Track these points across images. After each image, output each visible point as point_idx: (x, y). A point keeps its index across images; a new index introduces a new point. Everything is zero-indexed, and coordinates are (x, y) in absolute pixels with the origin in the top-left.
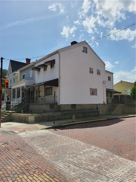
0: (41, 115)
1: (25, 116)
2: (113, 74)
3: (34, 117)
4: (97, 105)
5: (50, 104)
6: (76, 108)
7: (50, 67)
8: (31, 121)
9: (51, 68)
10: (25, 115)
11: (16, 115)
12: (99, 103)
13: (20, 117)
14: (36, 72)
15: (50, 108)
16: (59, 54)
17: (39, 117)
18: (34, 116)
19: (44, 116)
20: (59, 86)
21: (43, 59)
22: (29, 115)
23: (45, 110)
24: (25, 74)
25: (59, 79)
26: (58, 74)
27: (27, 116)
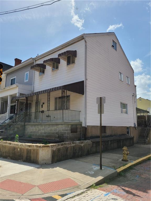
0: (63, 146)
1: (30, 148)
2: (136, 87)
3: (50, 152)
4: (128, 128)
5: (71, 125)
6: (105, 133)
7: (66, 64)
8: (43, 160)
9: (68, 64)
10: (29, 146)
11: (4, 144)
12: (130, 126)
13: (14, 148)
14: (37, 73)
15: (71, 132)
16: (86, 42)
17: (59, 150)
18: (50, 149)
19: (67, 149)
20: (85, 93)
21: (52, 52)
22: (40, 147)
23: (63, 135)
24: (15, 78)
25: (85, 82)
26: (84, 74)
27: (35, 148)
